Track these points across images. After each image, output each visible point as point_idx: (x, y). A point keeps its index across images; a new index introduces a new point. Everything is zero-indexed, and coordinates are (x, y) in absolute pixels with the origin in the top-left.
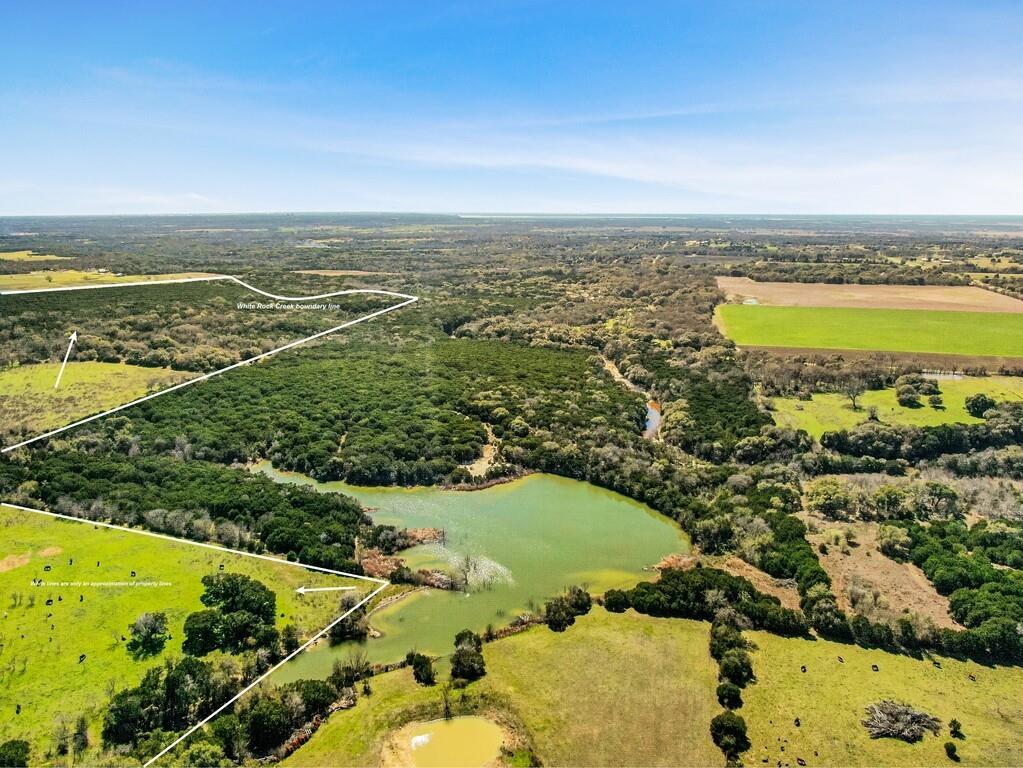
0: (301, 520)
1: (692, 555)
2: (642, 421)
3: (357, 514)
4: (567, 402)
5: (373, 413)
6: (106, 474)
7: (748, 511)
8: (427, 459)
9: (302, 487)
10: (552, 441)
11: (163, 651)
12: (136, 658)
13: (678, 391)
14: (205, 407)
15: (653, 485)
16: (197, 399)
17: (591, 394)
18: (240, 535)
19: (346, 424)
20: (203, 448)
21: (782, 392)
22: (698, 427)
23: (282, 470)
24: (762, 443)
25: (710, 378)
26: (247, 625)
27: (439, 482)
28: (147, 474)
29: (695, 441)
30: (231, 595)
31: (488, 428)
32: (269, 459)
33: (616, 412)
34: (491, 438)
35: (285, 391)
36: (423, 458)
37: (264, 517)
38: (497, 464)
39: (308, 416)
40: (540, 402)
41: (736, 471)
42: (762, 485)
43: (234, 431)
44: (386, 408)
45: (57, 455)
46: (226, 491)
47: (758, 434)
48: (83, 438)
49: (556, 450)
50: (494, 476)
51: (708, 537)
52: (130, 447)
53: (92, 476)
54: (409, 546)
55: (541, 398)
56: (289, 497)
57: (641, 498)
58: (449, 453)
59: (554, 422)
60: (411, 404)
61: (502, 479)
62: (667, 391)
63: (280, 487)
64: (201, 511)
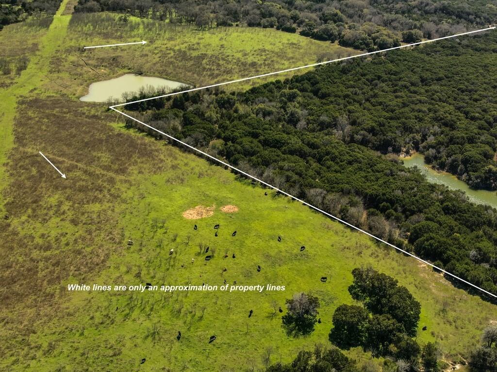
0: (452, 229)
6: (277, 144)
9: (455, 193)
11: (312, 333)
12: (289, 333)
14: (366, 88)
16: (359, 79)
18: (390, 231)
20: (362, 132)
23: (433, 168)
26: (391, 331)
28: (311, 150)
30: (377, 294)
32: (422, 153)
35: (443, 82)
37: (415, 217)
39: (466, 113)
43: (391, 118)
45: (240, 118)
46: (381, 182)
48: (262, 106)
52: (298, 120)
53: (266, 143)
56: (442, 202)
63: (433, 188)
64: (357, 199)
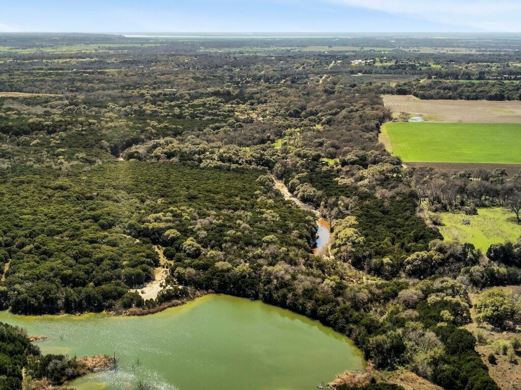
1: (366, 371)
2: (312, 238)
3: (23, 344)
4: (238, 221)
5: (39, 239)
7: (420, 325)
8: (98, 284)
10: (224, 261)
13: (347, 209)
15: (325, 302)
17: (262, 213)
19: (9, 252)
21: (448, 207)
22: (367, 243)
24: (430, 257)
25: (378, 195)
27: (109, 308)
29: (365, 257)
31: (159, 251)
33: (287, 230)
34: (163, 260)
36: (91, 284)
38: (169, 287)
40: (211, 223)
41: (406, 286)
42: (432, 298)
44: (51, 233)
47: (427, 249)
49: (228, 270)
50: (166, 299)
51: (382, 353)
54: (79, 375)
55: (213, 218)
57: (313, 316)
58: (119, 277)
59: (226, 241)
60: (78, 229)
61: (174, 301)
62: (336, 209)
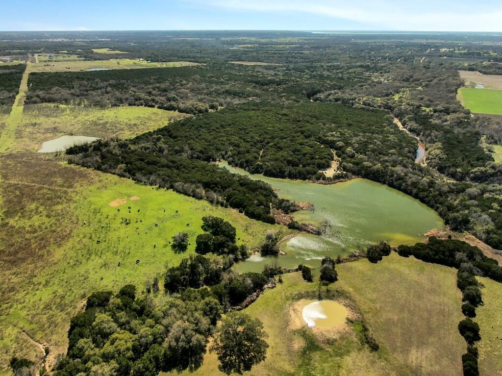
0: (244, 192)
1: (445, 231)
2: (415, 153)
3: (271, 192)
4: (375, 140)
5: (276, 140)
6: (154, 163)
7: (478, 209)
8: (304, 166)
9: (244, 176)
10: (368, 161)
11: (187, 250)
12: (175, 253)
13: (436, 138)
14: (195, 132)
15: (423, 190)
16: (191, 128)
17: (388, 137)
18: (217, 197)
19: (262, 145)
20: (197, 153)
21: (498, 142)
22: (448, 159)
23: (232, 166)
24: (486, 171)
25: (456, 132)
26: (224, 243)
27: (309, 179)
28: (172, 164)
29: (446, 167)
30: (215, 227)
31: (334, 152)
32: (226, 160)
33: (402, 148)
34: (335, 157)
35: (231, 126)
36: (301, 166)
37: (227, 190)
38: (338, 172)
39: (244, 140)
40: (360, 140)
41: (470, 186)
42: (486, 195)
43: (210, 145)
44: (282, 138)
45: (132, 152)
46: (209, 175)
47: (484, 166)
48: (143, 145)
49: (370, 167)
50: (337, 178)
51: (456, 222)
52: (164, 150)
53: (148, 163)
54: (296, 211)
55: (361, 138)
56: (239, 181)
57: (416, 196)
58: (314, 164)
59: (368, 151)
60: (294, 137)
61: (341, 179)
62: (430, 137)
63: (234, 175)
64: (199, 185)
